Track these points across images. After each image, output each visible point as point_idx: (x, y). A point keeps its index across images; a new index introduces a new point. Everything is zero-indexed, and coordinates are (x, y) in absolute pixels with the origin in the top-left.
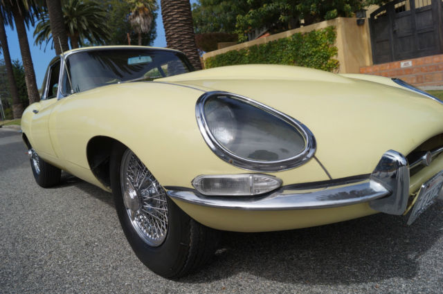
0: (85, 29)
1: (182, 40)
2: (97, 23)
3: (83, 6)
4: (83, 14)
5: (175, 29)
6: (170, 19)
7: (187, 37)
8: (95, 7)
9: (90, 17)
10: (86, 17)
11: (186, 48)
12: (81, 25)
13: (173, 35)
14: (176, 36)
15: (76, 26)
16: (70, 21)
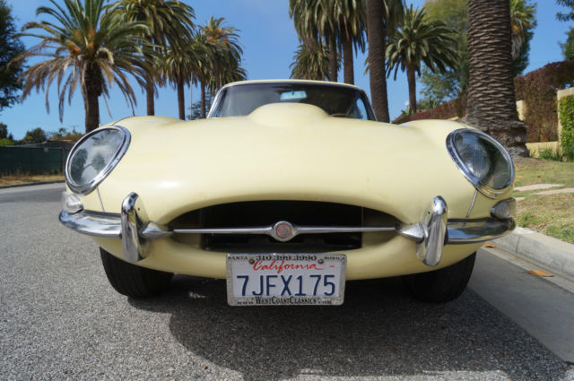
0: (425, 55)
1: (489, 71)
2: (440, 47)
3: (426, 27)
4: (424, 37)
5: (481, 56)
6: (476, 42)
7: (497, 66)
8: (441, 27)
9: (433, 41)
10: (428, 40)
11: (493, 82)
12: (420, 50)
13: (478, 63)
14: (481, 65)
15: (414, 52)
16: (408, 46)
